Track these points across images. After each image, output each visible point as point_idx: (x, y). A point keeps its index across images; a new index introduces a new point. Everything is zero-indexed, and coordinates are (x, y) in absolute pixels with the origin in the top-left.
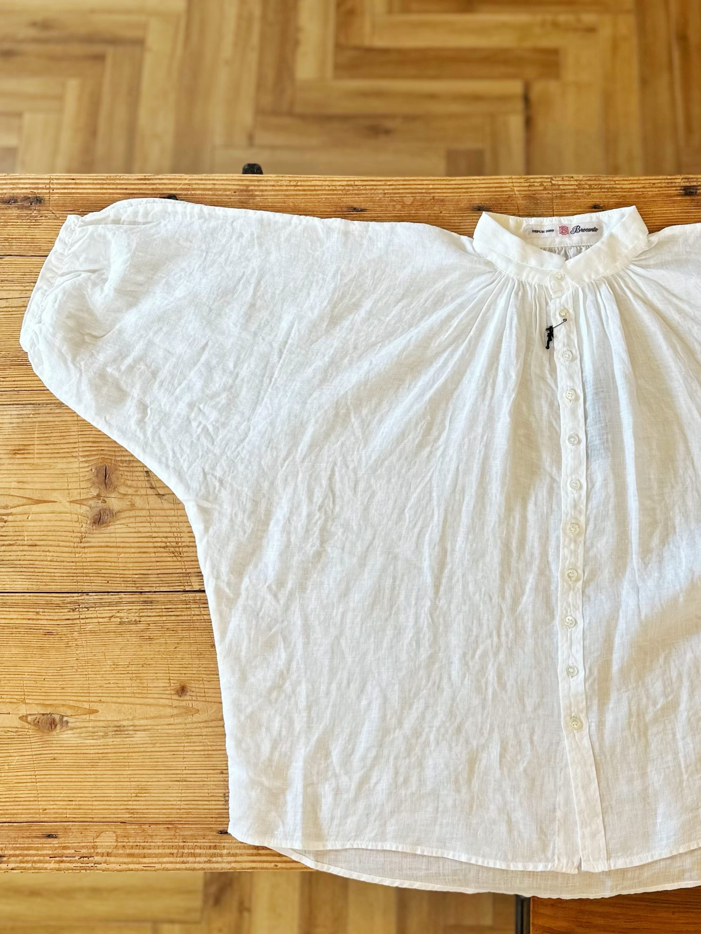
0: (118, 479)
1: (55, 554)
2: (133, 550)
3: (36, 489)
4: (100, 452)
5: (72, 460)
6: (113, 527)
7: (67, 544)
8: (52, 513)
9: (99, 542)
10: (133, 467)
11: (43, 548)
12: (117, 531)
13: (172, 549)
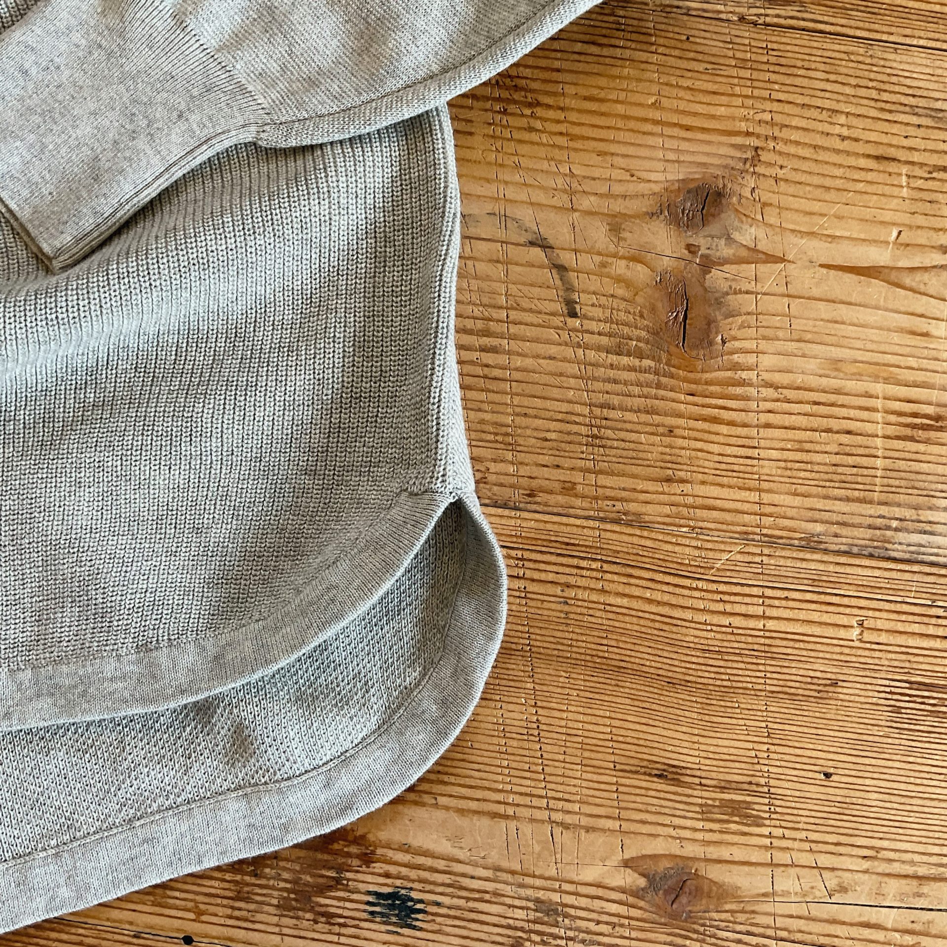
0: (653, 309)
1: (827, 128)
2: (620, 109)
3: (877, 308)
4: (700, 388)
5: (777, 378)
6: (670, 177)
7: (792, 149)
8: (834, 237)
9: (709, 143)
10: (610, 335)
11: (860, 148)
12: (660, 166)
13: (516, 96)
